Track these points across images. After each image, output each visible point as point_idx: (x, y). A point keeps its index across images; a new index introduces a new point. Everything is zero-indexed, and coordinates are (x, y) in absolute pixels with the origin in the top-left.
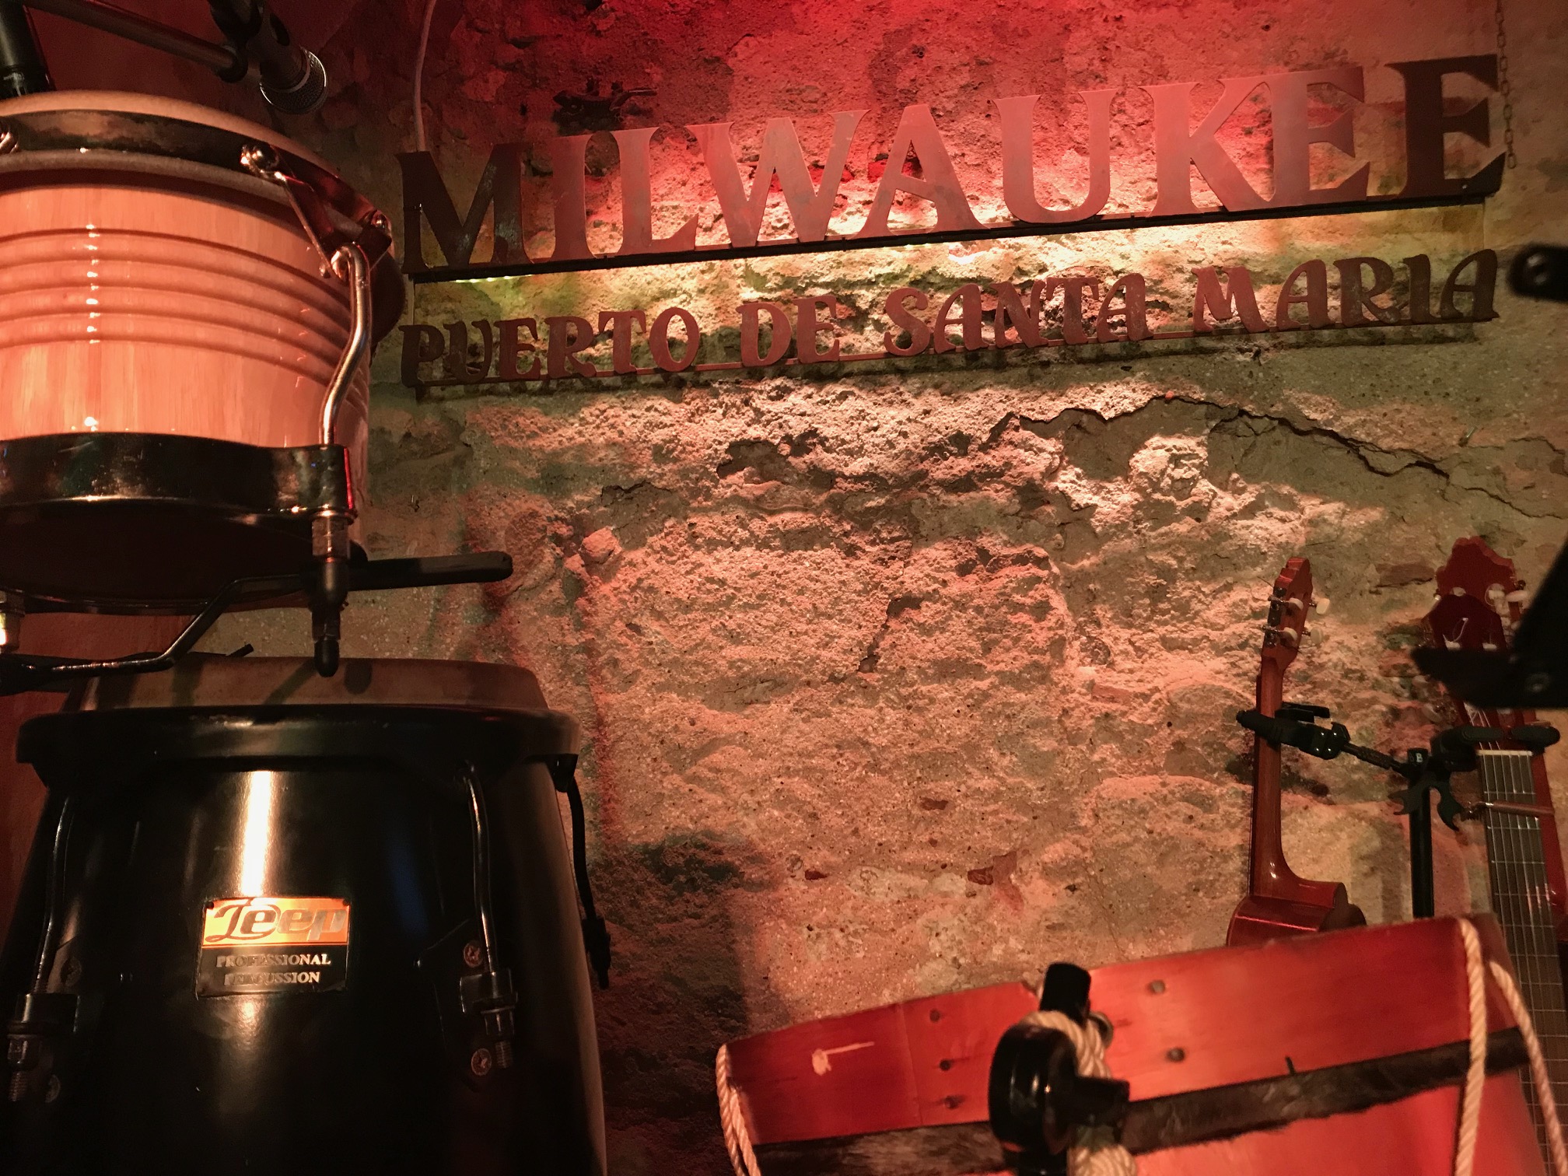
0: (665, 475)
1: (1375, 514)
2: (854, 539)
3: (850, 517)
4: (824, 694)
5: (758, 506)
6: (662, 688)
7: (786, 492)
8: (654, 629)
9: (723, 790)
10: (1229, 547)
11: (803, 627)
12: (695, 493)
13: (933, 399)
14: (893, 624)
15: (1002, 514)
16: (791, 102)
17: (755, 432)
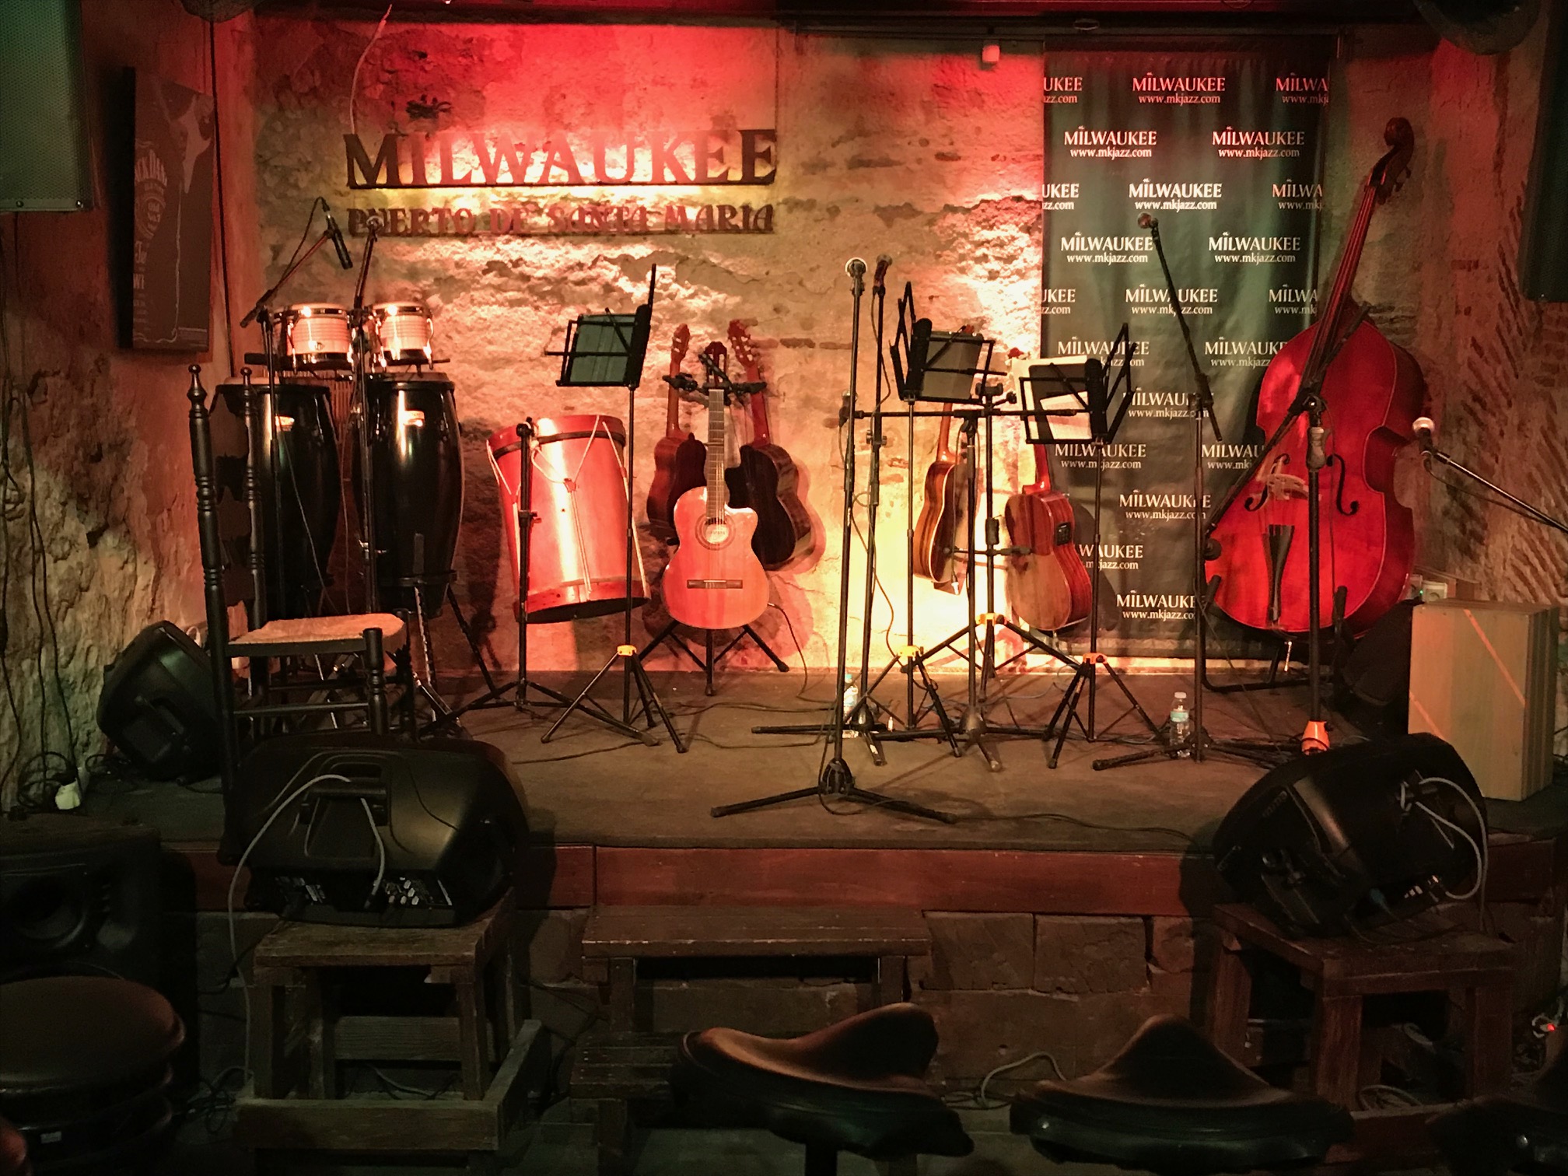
0: (459, 274)
1: (738, 299)
2: (539, 303)
3: (537, 294)
4: (527, 365)
5: (499, 289)
6: (463, 361)
7: (511, 282)
8: (457, 338)
9: (487, 402)
10: (683, 310)
11: (518, 339)
12: (474, 281)
13: (569, 247)
14: (554, 338)
15: (597, 296)
16: (511, 115)
17: (498, 257)
